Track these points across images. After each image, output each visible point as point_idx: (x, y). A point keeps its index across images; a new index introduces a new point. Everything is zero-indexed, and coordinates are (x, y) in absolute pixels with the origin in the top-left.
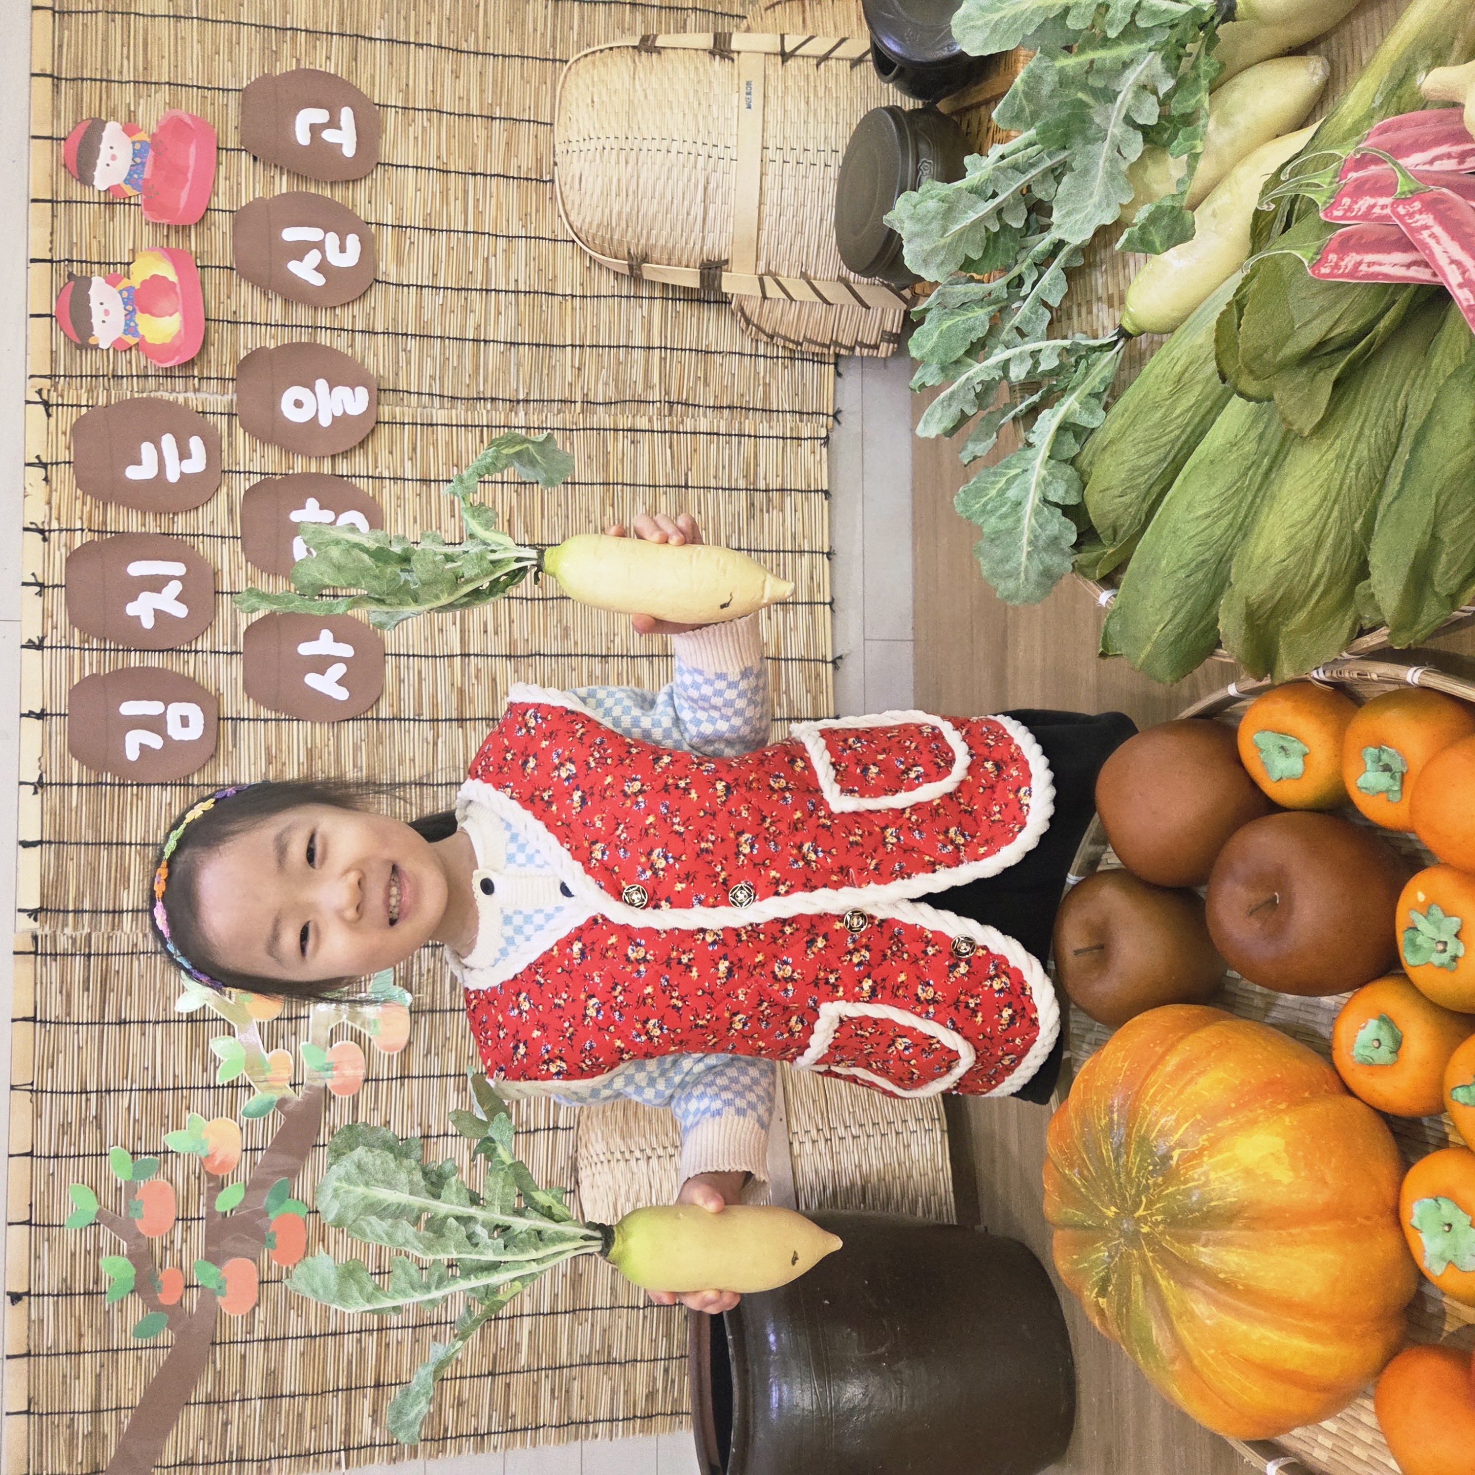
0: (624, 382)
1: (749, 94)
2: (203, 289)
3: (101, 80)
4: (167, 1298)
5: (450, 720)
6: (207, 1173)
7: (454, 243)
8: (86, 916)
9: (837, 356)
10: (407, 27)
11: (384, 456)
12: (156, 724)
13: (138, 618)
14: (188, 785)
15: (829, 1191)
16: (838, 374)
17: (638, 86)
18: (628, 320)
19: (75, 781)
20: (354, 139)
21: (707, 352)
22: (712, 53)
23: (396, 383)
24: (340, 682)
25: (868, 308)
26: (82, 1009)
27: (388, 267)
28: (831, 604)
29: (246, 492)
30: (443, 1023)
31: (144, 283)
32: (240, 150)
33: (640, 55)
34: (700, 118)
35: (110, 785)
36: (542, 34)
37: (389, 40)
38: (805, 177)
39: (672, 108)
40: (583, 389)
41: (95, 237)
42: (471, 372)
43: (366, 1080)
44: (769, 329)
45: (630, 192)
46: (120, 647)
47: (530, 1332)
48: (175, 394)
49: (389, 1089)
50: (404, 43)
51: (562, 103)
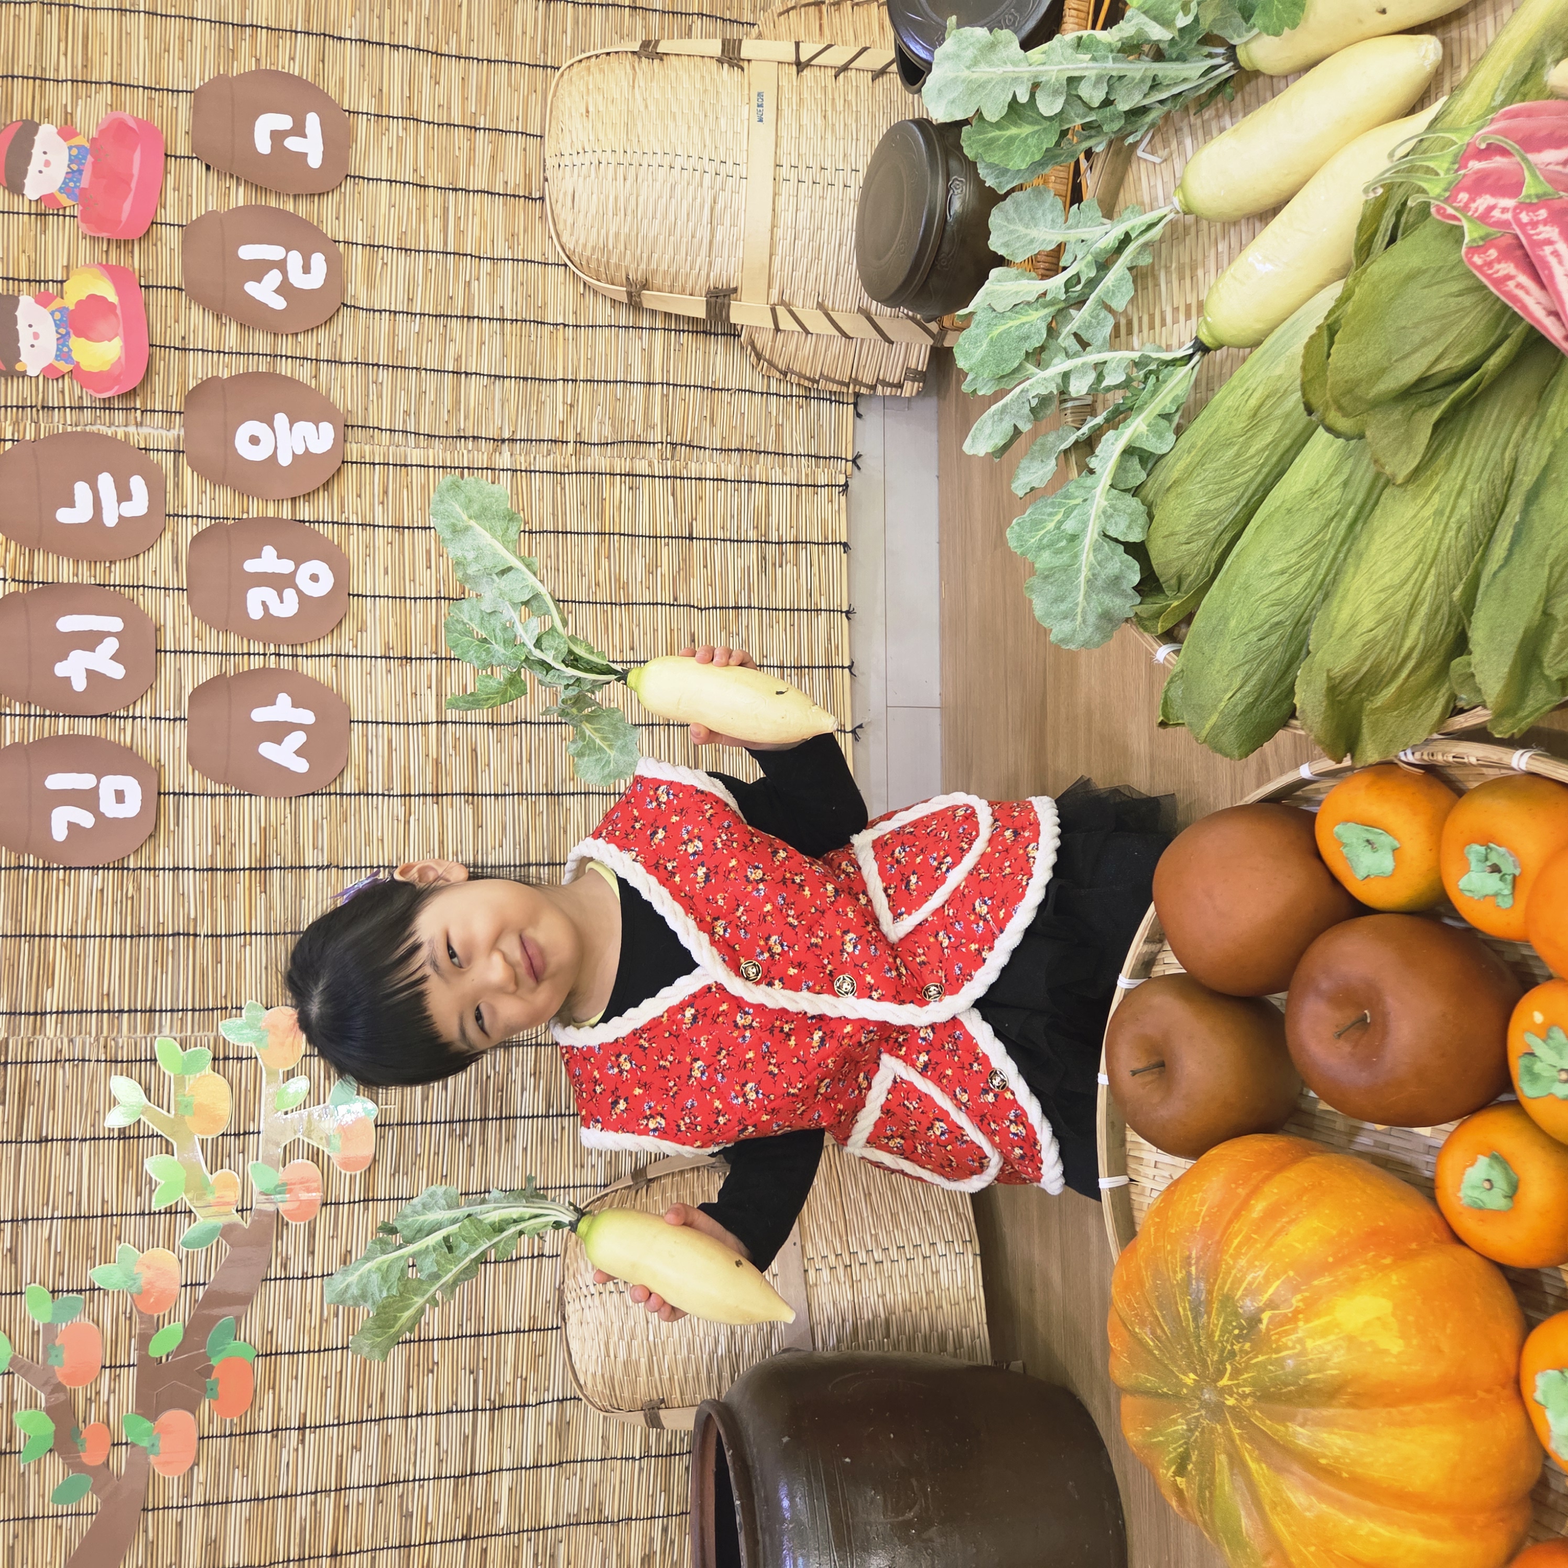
0: (622, 421)
1: (760, 106)
3: (34, 79)
4: (91, 1457)
5: (425, 795)
6: (139, 1312)
7: (432, 264)
9: (857, 395)
10: (381, 27)
11: (351, 500)
12: (87, 800)
13: (68, 679)
14: (123, 869)
15: (848, 1325)
16: (859, 415)
17: (638, 95)
20: (321, 149)
21: (713, 389)
22: (720, 61)
23: (365, 419)
24: (299, 753)
25: (891, 343)
27: (358, 291)
28: (850, 668)
29: (194, 539)
30: (414, 1138)
31: (79, 303)
32: (193, 158)
33: (640, 61)
34: (706, 131)
35: (33, 868)
36: (532, 38)
37: (360, 40)
38: (822, 198)
39: (675, 120)
40: (575, 427)
41: (24, 252)
42: (450, 408)
43: (325, 1204)
44: (782, 365)
45: (629, 212)
46: (48, 713)
47: (510, 1489)
48: (113, 428)
49: (351, 1214)
50: (377, 43)
51: (554, 112)
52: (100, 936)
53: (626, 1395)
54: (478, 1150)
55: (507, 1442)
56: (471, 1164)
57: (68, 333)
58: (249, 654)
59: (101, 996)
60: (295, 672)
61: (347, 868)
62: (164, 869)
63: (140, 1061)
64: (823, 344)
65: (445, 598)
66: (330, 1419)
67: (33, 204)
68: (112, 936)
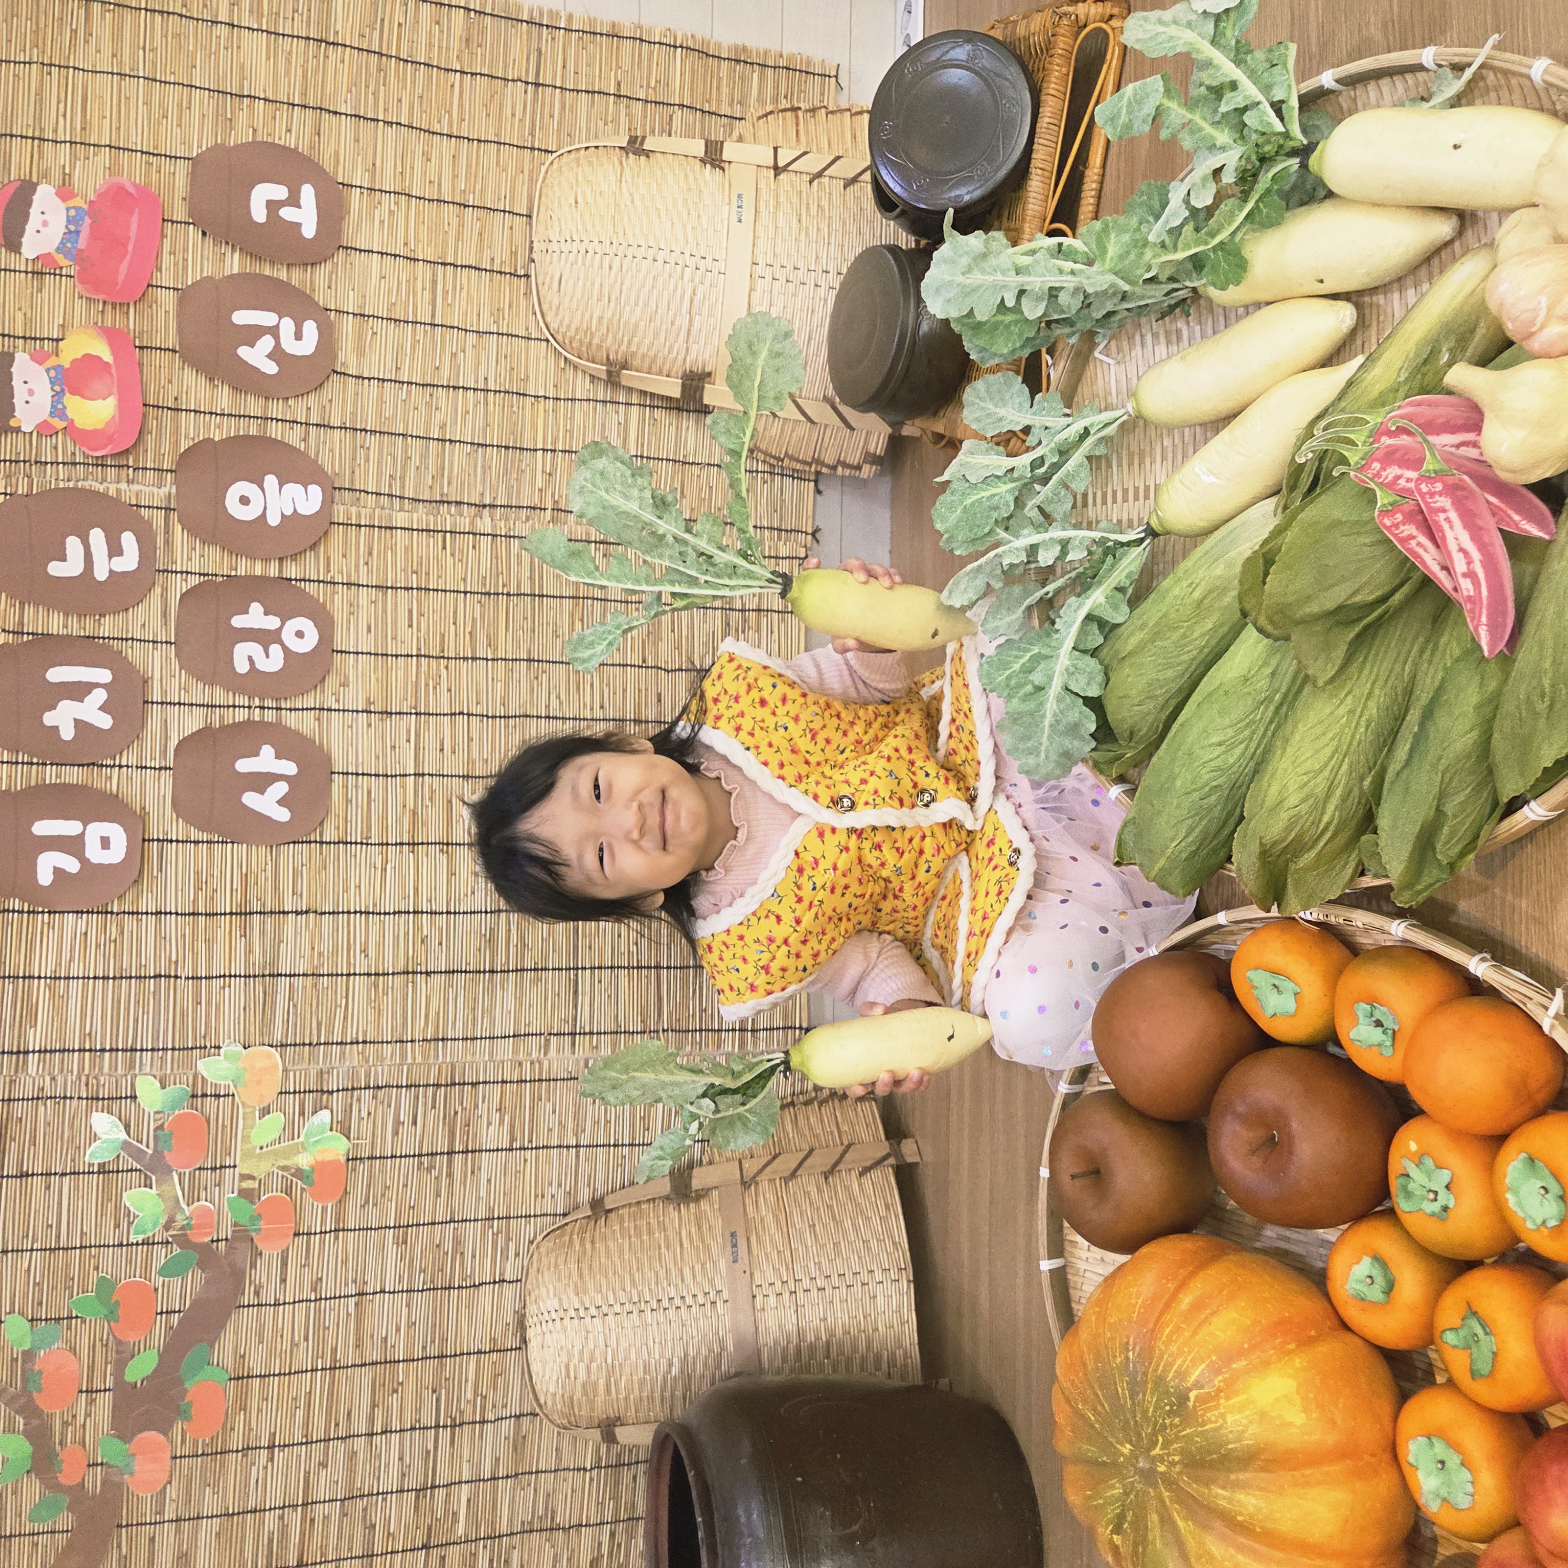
1: (739, 207)
3: (33, 138)
4: (67, 1477)
5: (402, 844)
6: (115, 1338)
7: (420, 335)
9: (818, 473)
10: (376, 104)
11: (336, 559)
12: (74, 846)
13: (56, 728)
14: (107, 912)
15: (793, 1347)
16: (818, 491)
17: (624, 190)
18: (603, 425)
20: (315, 219)
21: (684, 463)
22: (702, 161)
23: (352, 482)
24: (281, 802)
25: (853, 429)
27: (347, 358)
29: (183, 596)
30: (383, 1171)
32: (188, 223)
33: (627, 157)
34: (689, 228)
35: (18, 912)
36: (520, 120)
37: (356, 116)
38: (794, 295)
39: (659, 216)
40: (553, 495)
41: (20, 309)
42: (435, 473)
43: (297, 1234)
45: (613, 299)
46: (35, 760)
47: (469, 1500)
48: (105, 485)
49: (322, 1244)
50: (372, 120)
51: (543, 198)
52: (84, 978)
53: (584, 1413)
54: (444, 1182)
55: (466, 1456)
56: (438, 1194)
58: (234, 706)
59: (86, 1033)
60: (278, 724)
61: (325, 913)
62: (147, 913)
63: (121, 1098)
64: (789, 428)
65: (425, 656)
66: (298, 1438)
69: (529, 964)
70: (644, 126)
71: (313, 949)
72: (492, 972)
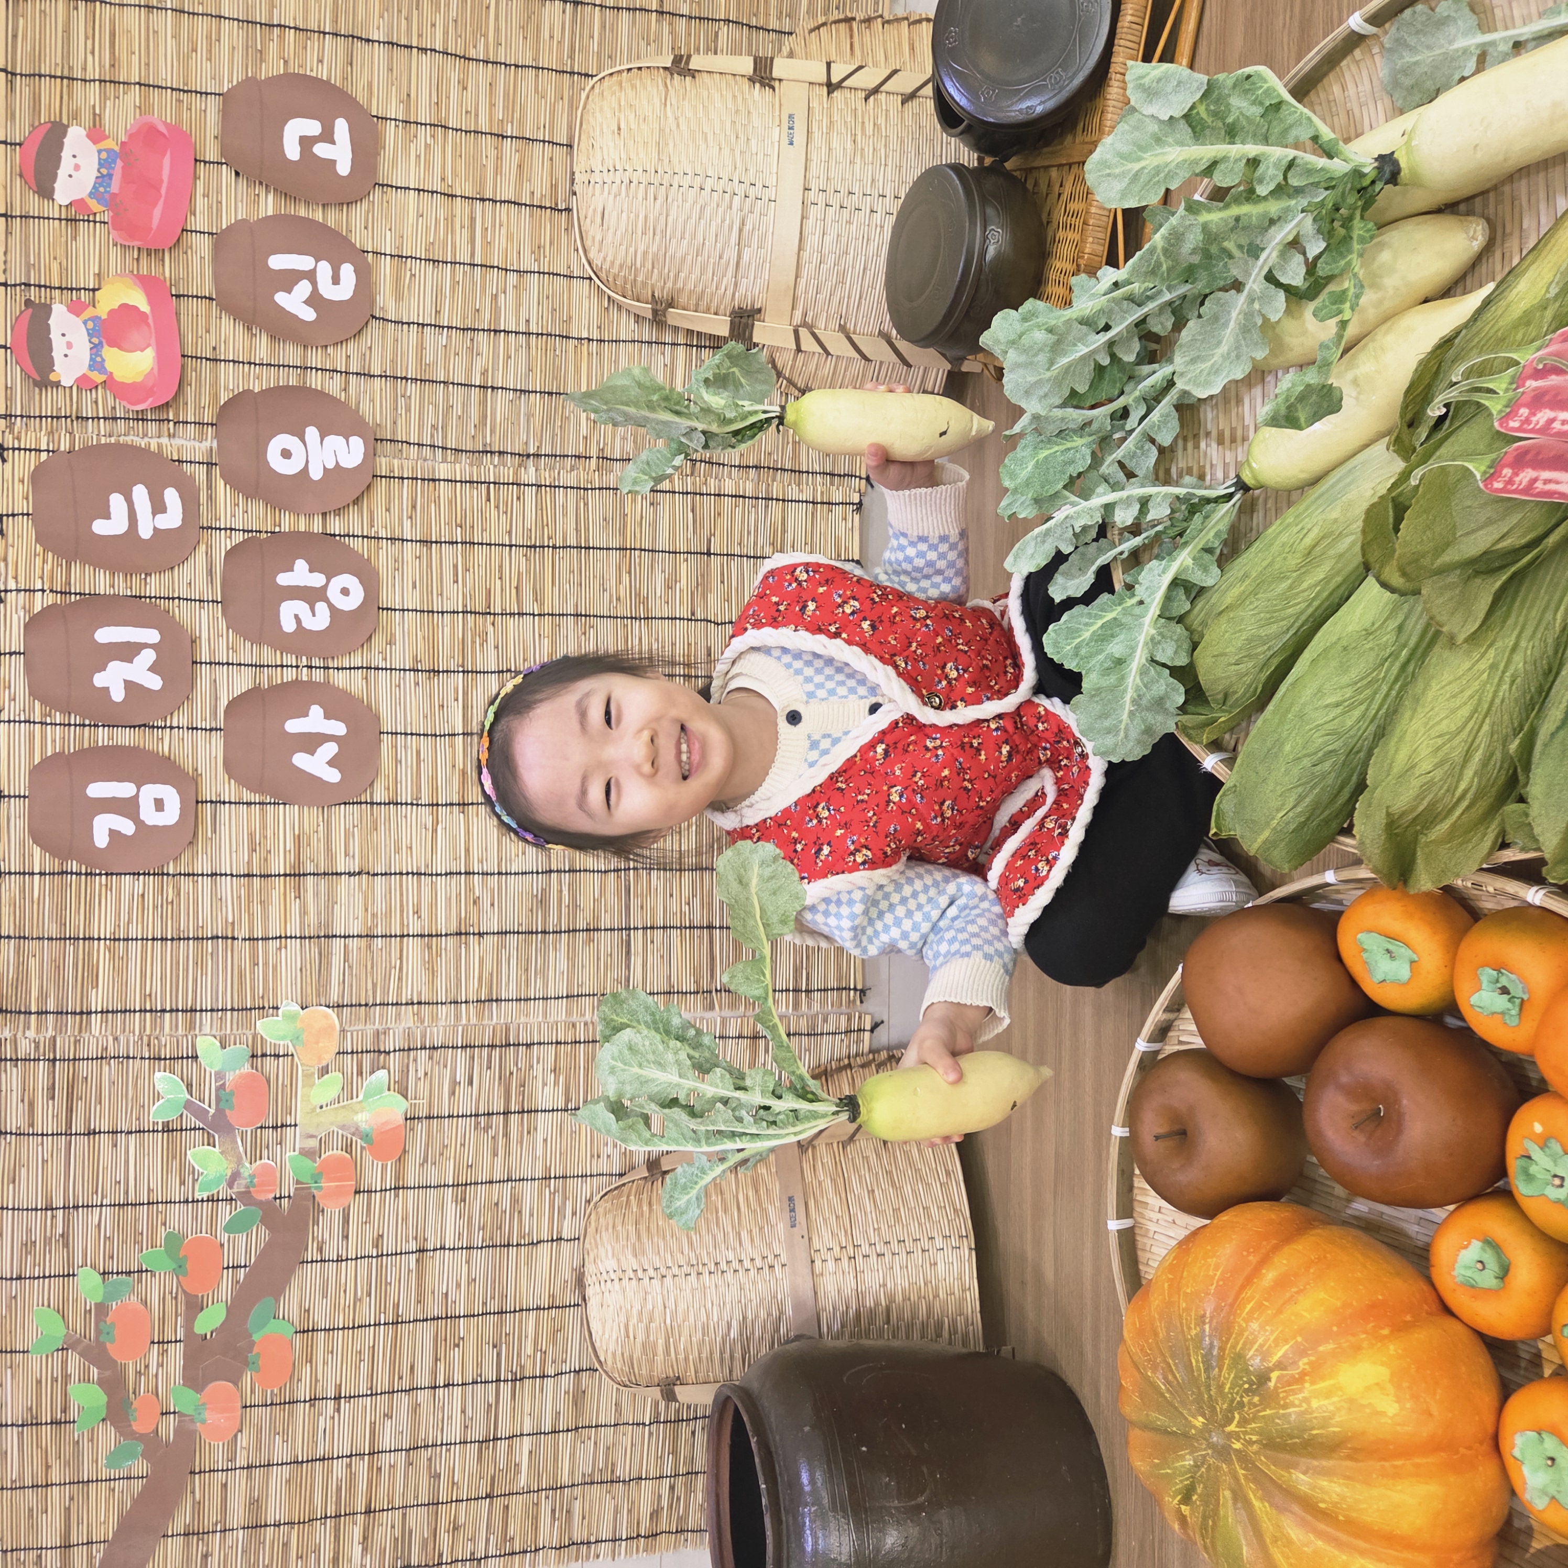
1: (791, 128)
2: (179, 321)
3: (62, 78)
4: (141, 1426)
5: (452, 804)
6: (184, 1291)
7: (459, 276)
8: (51, 1018)
10: (409, 29)
11: (380, 515)
12: (129, 808)
13: (107, 689)
14: (163, 874)
15: (852, 1311)
17: (669, 114)
19: (37, 870)
20: (349, 155)
22: (751, 79)
23: (394, 432)
24: (331, 763)
25: (909, 366)
26: (47, 1119)
27: (386, 303)
29: (228, 553)
30: (441, 1130)
31: (111, 312)
32: (222, 164)
33: (672, 78)
34: (737, 153)
35: (76, 874)
36: (559, 42)
37: (388, 43)
38: (849, 222)
39: (706, 140)
40: (598, 443)
41: (55, 258)
42: (477, 422)
43: (357, 1192)
44: (801, 384)
45: (658, 231)
46: (87, 722)
47: (531, 1452)
48: (146, 440)
49: (383, 1201)
50: (406, 46)
51: (584, 126)
52: (142, 939)
53: (644, 1372)
54: (501, 1141)
55: (527, 1409)
56: (495, 1154)
57: (101, 343)
58: (282, 666)
59: (145, 996)
60: (327, 683)
61: (377, 874)
62: (202, 875)
63: (182, 1058)
64: (844, 365)
65: (471, 612)
66: (363, 1390)
67: (63, 209)
68: (153, 939)
69: (581, 925)
70: (688, 44)
71: (366, 910)
72: (544, 932)
